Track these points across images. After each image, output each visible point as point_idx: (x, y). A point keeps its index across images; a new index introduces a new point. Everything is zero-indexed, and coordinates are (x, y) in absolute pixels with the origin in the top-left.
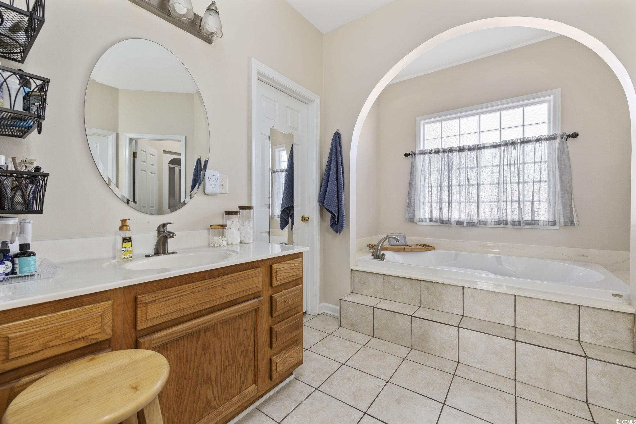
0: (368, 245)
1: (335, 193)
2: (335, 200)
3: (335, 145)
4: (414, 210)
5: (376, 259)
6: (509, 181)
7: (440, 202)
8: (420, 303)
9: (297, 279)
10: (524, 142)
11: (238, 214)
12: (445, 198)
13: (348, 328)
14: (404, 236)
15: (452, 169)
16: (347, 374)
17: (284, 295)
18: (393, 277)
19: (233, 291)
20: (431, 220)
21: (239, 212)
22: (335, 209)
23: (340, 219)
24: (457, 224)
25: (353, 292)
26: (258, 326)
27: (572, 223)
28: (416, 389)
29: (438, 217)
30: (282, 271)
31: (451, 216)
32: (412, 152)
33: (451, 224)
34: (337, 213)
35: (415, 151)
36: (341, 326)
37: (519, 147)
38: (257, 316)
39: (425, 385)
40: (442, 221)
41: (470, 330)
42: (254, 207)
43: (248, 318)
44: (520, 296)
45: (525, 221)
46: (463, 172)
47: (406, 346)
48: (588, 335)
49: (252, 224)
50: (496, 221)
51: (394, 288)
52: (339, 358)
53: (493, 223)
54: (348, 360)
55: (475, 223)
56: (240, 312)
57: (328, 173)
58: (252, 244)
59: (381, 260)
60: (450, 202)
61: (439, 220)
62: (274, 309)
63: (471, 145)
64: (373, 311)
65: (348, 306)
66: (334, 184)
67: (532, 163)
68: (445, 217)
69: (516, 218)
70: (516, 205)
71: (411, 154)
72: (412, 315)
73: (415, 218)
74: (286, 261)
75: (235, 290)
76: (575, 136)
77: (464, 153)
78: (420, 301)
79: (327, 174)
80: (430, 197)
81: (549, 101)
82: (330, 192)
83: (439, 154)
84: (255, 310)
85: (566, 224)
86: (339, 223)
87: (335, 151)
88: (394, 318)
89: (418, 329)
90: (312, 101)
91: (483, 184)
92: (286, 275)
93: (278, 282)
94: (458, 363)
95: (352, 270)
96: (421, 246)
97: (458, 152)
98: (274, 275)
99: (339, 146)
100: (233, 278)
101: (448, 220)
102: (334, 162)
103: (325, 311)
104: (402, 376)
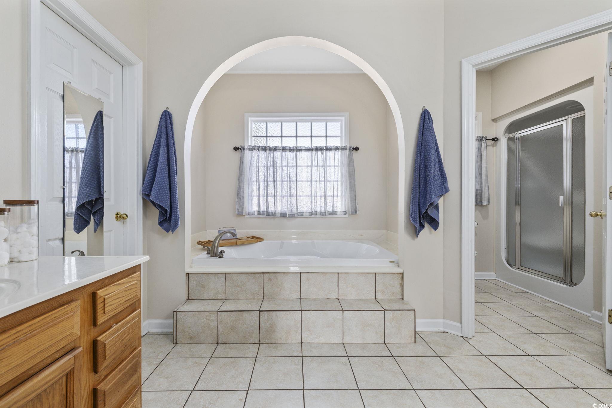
0: (197, 242)
1: (167, 184)
2: (166, 192)
3: (165, 125)
4: (243, 204)
5: (213, 257)
6: (318, 180)
7: (267, 196)
8: (263, 295)
9: (133, 304)
10: (328, 149)
11: (4, 214)
12: (271, 192)
13: (186, 343)
14: (234, 230)
15: (276, 166)
16: (200, 402)
17: (116, 332)
18: (236, 275)
19: (20, 358)
20: (259, 213)
21: (7, 210)
22: (167, 204)
23: (173, 216)
24: (280, 216)
25: (188, 299)
26: (73, 398)
27: (356, 212)
28: (276, 386)
29: (265, 209)
30: (113, 297)
31: (276, 208)
32: (241, 146)
33: (276, 216)
34: (169, 208)
35: (244, 146)
36: (176, 343)
37: (324, 152)
38: (72, 383)
39: (283, 378)
40: (268, 214)
41: (311, 310)
42: (39, 202)
43: (53, 394)
44: (342, 273)
45: (329, 211)
46: (285, 169)
47: (254, 343)
48: (380, 293)
49: (35, 229)
50: (310, 212)
51: (237, 285)
52: (184, 385)
53: (308, 214)
54: (197, 383)
55: (294, 214)
56: (36, 390)
57: (155, 158)
58: (36, 262)
59: (220, 257)
60: (275, 196)
61: (266, 212)
62: (100, 359)
63: (291, 147)
64: (217, 316)
65: (186, 317)
66: (165, 172)
67: (333, 166)
68: (271, 209)
69: (323, 210)
70: (323, 198)
71: (240, 149)
72: (260, 309)
73: (244, 212)
74: (118, 281)
75: (26, 354)
76: (356, 149)
77: (286, 153)
78: (263, 294)
79: (154, 160)
80: (258, 191)
81: (341, 120)
82: (160, 182)
83: (265, 151)
84: (67, 375)
85: (352, 214)
86: (173, 220)
87: (165, 132)
88: (241, 317)
89: (266, 322)
90: (131, 64)
91: (300, 181)
92: (118, 302)
93: (107, 315)
94: (302, 344)
95: (188, 274)
96: (251, 238)
97: (281, 152)
98: (100, 306)
99: (170, 128)
100: (21, 333)
101: (273, 212)
102: (164, 146)
103: (150, 330)
104: (260, 377)
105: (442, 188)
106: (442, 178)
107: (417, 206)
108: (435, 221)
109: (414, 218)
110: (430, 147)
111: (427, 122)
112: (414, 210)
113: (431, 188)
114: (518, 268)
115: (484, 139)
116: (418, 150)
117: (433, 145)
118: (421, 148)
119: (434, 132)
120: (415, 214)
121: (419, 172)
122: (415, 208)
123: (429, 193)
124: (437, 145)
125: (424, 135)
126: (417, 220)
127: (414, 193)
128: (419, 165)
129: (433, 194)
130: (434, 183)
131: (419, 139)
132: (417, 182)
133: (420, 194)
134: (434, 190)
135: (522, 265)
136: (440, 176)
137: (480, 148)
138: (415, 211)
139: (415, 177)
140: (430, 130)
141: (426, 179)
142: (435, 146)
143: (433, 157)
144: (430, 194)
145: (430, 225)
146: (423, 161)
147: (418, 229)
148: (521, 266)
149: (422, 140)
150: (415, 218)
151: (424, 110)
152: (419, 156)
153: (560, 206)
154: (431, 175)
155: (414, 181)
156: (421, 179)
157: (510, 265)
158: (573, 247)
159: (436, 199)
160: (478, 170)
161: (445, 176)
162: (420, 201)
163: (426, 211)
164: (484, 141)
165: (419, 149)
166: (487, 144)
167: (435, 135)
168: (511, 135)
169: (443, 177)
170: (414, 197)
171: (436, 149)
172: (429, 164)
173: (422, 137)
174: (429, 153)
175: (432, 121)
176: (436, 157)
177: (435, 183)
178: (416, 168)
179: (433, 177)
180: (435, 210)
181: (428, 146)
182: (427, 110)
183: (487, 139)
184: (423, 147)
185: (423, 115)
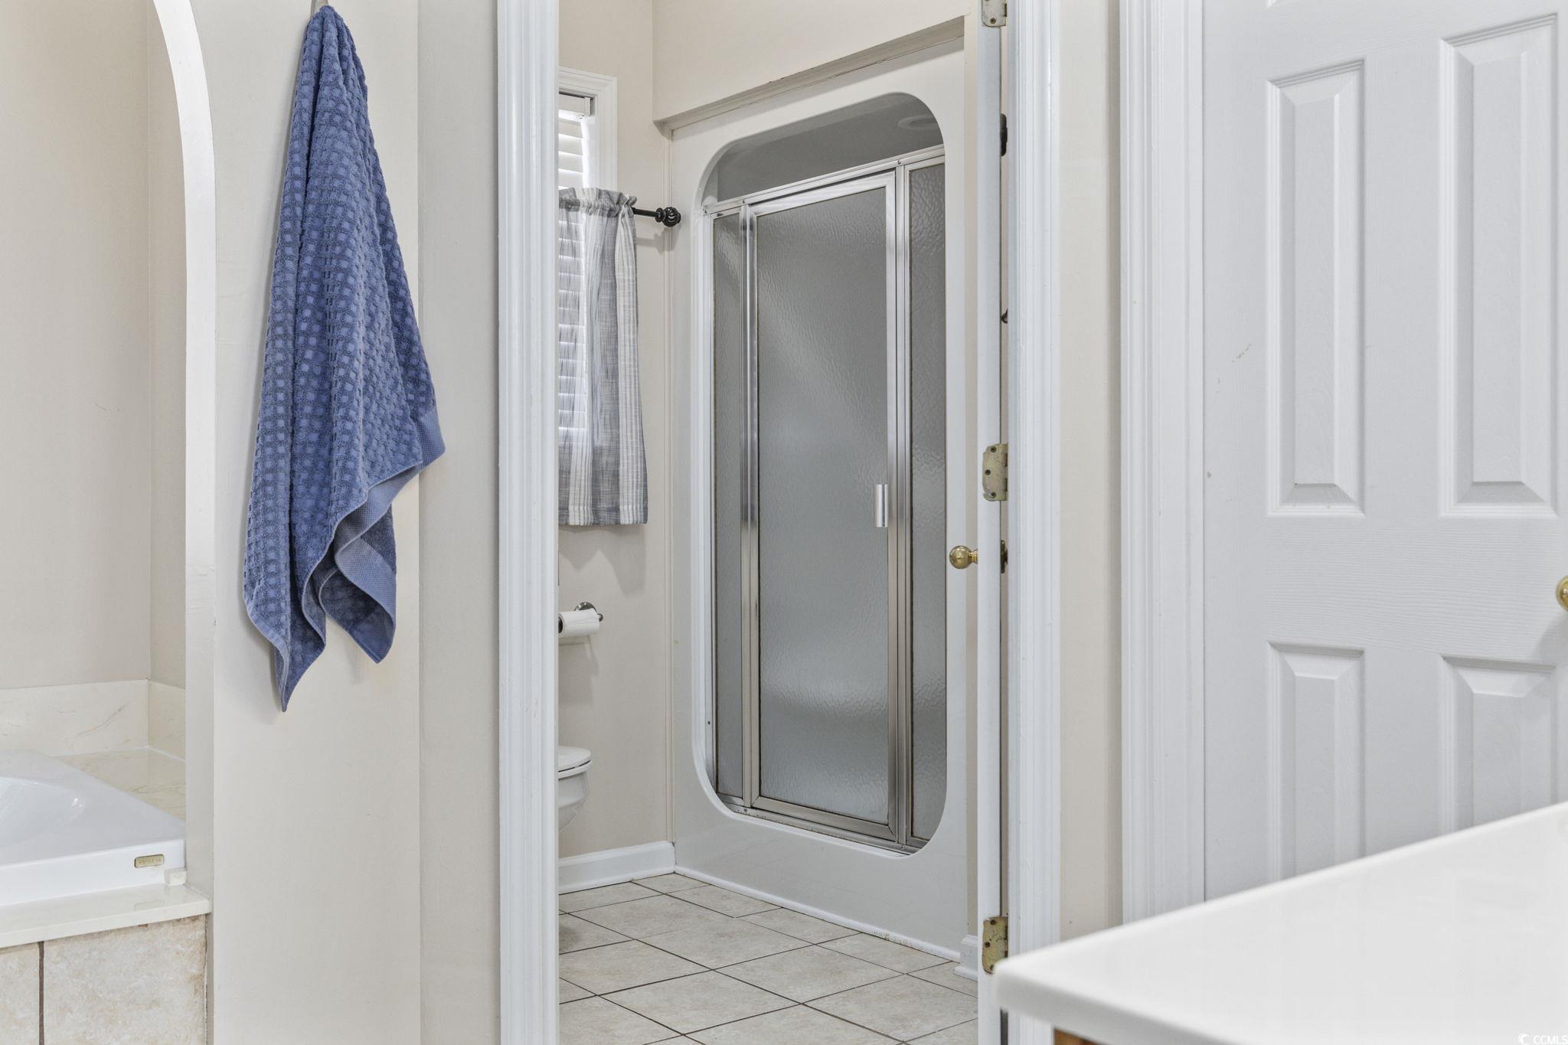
105: (406, 437)
106: (410, 386)
107: (284, 532)
108: (378, 610)
109: (267, 601)
110: (344, 214)
111: (330, 79)
112: (262, 556)
113: (348, 432)
114: (752, 808)
115: (624, 209)
116: (288, 225)
117: (361, 206)
118: (304, 216)
119: (371, 140)
120: (268, 575)
121: (290, 344)
122: (271, 543)
123: (340, 464)
124: (384, 206)
125: (317, 146)
126: (279, 611)
127: (263, 459)
128: (291, 304)
129: (362, 465)
130: (367, 409)
131: (294, 165)
132: (281, 396)
133: (297, 467)
134: (367, 447)
135: (764, 793)
136: (398, 371)
137: (608, 248)
138: (267, 562)
139: (270, 371)
140: (348, 124)
141: (326, 386)
142: (373, 211)
143: (362, 272)
144: (344, 469)
145: (351, 633)
146: (314, 287)
147: (287, 659)
148: (760, 795)
149: (307, 169)
150: (272, 600)
151: (317, 10)
152: (291, 258)
153: (879, 524)
154: (349, 367)
155: (265, 395)
156: (302, 381)
157: (725, 797)
158: (915, 692)
159: (379, 495)
160: (604, 357)
161: (423, 376)
162: (297, 505)
163: (330, 561)
164: (627, 216)
165: (293, 218)
166: (638, 235)
167: (375, 154)
168: (727, 206)
169: (416, 381)
170: (265, 483)
171: (377, 232)
172: (342, 304)
173: (308, 156)
174: (340, 244)
175: (361, 78)
176: (378, 273)
177: (374, 407)
178: (275, 325)
179: (361, 376)
180: (374, 552)
181: (339, 210)
182: (336, 16)
183: (636, 212)
184: (311, 208)
185: (315, 36)
